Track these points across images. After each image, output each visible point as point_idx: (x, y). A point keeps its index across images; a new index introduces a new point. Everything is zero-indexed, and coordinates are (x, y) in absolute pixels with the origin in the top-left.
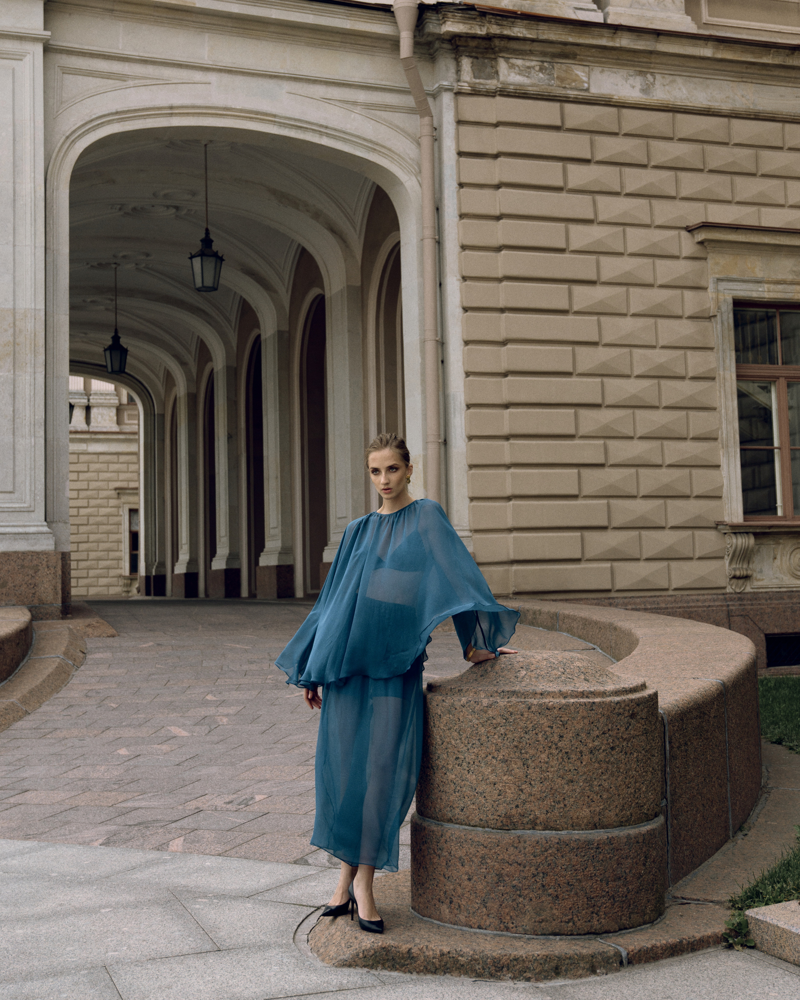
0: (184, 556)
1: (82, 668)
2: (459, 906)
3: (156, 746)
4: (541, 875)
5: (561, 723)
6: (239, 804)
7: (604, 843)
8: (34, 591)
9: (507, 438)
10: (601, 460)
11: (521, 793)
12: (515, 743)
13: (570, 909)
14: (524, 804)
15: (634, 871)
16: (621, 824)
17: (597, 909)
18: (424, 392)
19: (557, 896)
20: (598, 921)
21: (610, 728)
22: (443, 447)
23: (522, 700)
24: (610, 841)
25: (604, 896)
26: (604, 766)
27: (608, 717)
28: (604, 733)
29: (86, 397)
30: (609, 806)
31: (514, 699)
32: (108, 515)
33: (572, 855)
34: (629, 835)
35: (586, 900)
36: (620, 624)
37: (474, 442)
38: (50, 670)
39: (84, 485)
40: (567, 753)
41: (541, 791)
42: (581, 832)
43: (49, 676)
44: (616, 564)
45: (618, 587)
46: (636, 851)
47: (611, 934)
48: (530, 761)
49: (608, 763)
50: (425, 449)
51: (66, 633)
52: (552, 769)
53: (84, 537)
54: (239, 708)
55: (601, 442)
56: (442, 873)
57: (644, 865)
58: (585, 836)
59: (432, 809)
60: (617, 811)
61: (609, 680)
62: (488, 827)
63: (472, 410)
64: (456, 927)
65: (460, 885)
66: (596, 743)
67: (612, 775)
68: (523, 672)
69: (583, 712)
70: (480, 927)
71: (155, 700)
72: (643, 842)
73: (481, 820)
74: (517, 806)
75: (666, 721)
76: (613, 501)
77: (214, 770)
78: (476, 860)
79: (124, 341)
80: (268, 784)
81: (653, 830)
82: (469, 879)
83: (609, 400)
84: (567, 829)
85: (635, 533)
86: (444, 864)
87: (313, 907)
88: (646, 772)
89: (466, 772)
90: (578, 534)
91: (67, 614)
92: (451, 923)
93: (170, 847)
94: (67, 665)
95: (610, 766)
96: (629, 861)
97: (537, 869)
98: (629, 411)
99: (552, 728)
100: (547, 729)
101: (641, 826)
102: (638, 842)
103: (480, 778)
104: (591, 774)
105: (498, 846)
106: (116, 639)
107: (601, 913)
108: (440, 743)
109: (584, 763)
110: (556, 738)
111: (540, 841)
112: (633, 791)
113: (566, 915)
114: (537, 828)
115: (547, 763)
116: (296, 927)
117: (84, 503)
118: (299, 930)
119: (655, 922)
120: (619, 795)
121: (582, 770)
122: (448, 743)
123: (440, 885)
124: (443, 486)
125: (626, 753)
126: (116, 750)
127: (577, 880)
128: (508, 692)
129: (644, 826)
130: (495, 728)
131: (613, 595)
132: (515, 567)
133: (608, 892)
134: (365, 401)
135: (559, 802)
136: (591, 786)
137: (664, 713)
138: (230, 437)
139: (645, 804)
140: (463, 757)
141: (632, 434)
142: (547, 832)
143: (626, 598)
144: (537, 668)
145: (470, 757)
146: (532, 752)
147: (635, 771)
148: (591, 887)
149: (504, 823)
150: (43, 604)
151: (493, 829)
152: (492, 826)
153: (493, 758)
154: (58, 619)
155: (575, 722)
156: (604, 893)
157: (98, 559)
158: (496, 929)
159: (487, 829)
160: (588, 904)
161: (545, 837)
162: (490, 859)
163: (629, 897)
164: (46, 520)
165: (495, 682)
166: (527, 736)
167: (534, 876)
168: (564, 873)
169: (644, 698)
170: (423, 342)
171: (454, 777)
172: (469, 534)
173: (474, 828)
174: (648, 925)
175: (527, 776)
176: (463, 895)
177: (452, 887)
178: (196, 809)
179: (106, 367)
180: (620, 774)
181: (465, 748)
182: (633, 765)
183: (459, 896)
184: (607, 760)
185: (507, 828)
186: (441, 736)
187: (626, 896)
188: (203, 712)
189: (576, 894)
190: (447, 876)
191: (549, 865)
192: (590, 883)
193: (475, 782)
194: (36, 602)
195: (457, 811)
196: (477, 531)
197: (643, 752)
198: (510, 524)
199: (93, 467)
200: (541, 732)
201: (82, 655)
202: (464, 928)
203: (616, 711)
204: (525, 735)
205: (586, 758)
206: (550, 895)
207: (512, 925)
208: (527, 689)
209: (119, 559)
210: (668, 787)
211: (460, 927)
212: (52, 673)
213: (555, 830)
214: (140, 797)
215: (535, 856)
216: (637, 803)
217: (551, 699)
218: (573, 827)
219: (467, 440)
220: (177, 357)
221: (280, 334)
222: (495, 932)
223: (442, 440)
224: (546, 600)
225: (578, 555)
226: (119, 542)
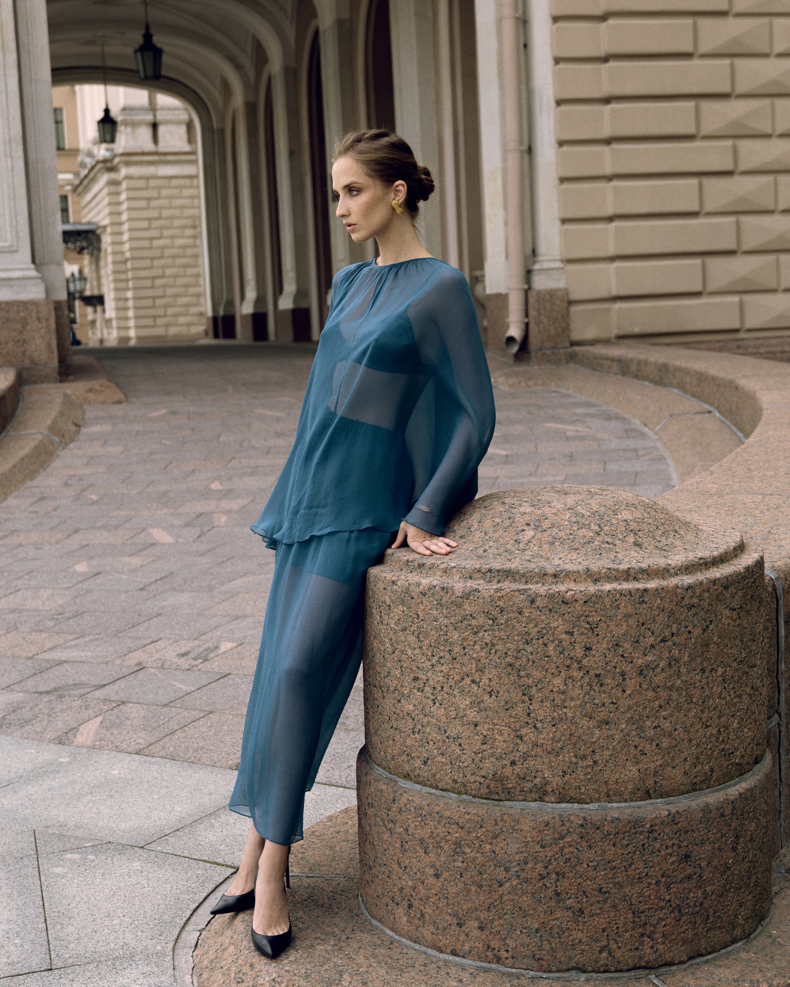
0: (251, 294)
1: (72, 445)
2: (422, 915)
3: (126, 559)
4: (554, 876)
5: (587, 626)
6: (195, 659)
7: (662, 823)
8: (23, 349)
9: (608, 142)
10: (728, 166)
11: (519, 741)
12: (509, 660)
13: (604, 930)
14: (525, 759)
15: (715, 863)
16: (694, 788)
17: (649, 929)
18: (502, 86)
19: (581, 911)
20: (652, 947)
21: (674, 630)
22: (526, 157)
23: (522, 587)
24: (673, 819)
25: (662, 908)
26: (663, 694)
27: (672, 613)
28: (663, 640)
29: (151, 113)
30: (673, 759)
31: (508, 586)
32: (184, 247)
33: (606, 845)
34: (707, 805)
35: (630, 915)
36: (742, 382)
37: (565, 148)
38: (27, 450)
39: (155, 214)
40: (598, 676)
41: (553, 739)
42: (623, 805)
43: (22, 459)
44: (747, 298)
45: (749, 324)
46: (720, 830)
47: (674, 968)
48: (534, 690)
49: (670, 689)
50: (504, 160)
51: (59, 400)
52: (573, 704)
53: (158, 272)
54: (246, 502)
55: (729, 143)
56: (395, 858)
57: (734, 849)
58: (629, 811)
59: (382, 753)
60: (687, 767)
61: (678, 543)
62: (466, 794)
63: (563, 108)
64: (417, 947)
65: (423, 883)
66: (649, 658)
67: (678, 708)
68: (530, 533)
69: (625, 607)
70: (454, 953)
71: (147, 490)
72: (733, 814)
73: (455, 781)
74: (513, 763)
75: (780, 591)
76: (744, 219)
77: (184, 598)
78: (446, 847)
79: (158, 40)
80: (245, 623)
81: (751, 790)
82: (437, 876)
83: (741, 89)
84: (598, 800)
85: (771, 258)
86: (398, 845)
87: (231, 867)
88: (740, 696)
89: (430, 703)
90: (697, 261)
91: (68, 375)
92: (411, 939)
93: (78, 736)
94: (52, 442)
95: (675, 695)
96: (708, 847)
97: (546, 867)
98: (766, 102)
99: (572, 634)
100: (564, 636)
101: (729, 786)
102: (723, 815)
103: (453, 714)
104: (640, 709)
105: (481, 827)
106: (123, 405)
107: (657, 935)
108: (390, 650)
109: (628, 692)
110: (579, 652)
111: (552, 822)
112: (715, 731)
113: (597, 941)
114: (547, 798)
115: (564, 692)
116: (189, 913)
117: (156, 233)
118: (193, 918)
119: (752, 937)
120: (690, 741)
121: (623, 703)
122: (402, 652)
123: (393, 877)
124: (527, 206)
125: (703, 671)
126: (74, 564)
127: (615, 884)
128: (499, 571)
129: (735, 785)
130: (476, 633)
131: (742, 335)
132: (618, 305)
133: (669, 901)
134: (438, 102)
135: (584, 757)
136: (641, 728)
137: (777, 579)
138: (293, 153)
139: (736, 749)
140: (424, 677)
141: (769, 131)
142: (564, 805)
143: (758, 339)
144: (553, 526)
145: (436, 678)
146: (537, 674)
147: (720, 697)
148: (641, 894)
149: (493, 789)
150: (36, 364)
151: (474, 797)
152: (473, 793)
153: (473, 681)
154: (56, 382)
155: (612, 625)
156: (662, 904)
157: (177, 296)
158: (480, 959)
159: (464, 797)
160: (634, 922)
161: (560, 816)
162: (470, 847)
163: (706, 905)
164: (34, 262)
165: (480, 551)
166: (529, 649)
167: (542, 877)
168: (592, 873)
169: (737, 574)
170: (499, 21)
171: (411, 707)
172: (558, 265)
173: (445, 794)
174: (740, 944)
175: (529, 715)
176: (428, 898)
177: (410, 883)
178: (137, 664)
179: (137, 71)
180: (692, 706)
181: (428, 664)
182: (715, 688)
183: (421, 899)
184: (669, 684)
185: (497, 797)
186: (391, 639)
187: (701, 904)
188: (200, 507)
189: (615, 906)
190: (403, 865)
191: (568, 860)
192: (637, 889)
193: (444, 719)
194: (27, 363)
195: (418, 763)
196: (570, 261)
197: (735, 664)
198: (611, 251)
199: (165, 192)
200: (553, 641)
201: (73, 428)
202: (430, 951)
203: (686, 601)
204: (526, 647)
205: (631, 685)
206: (568, 908)
207: (505, 955)
208: (532, 566)
209: (198, 295)
210: (783, 695)
211: (423, 948)
212: (27, 456)
213: (579, 802)
214: (73, 643)
215: (542, 847)
216: (723, 750)
217: (572, 586)
218: (609, 798)
219: (556, 146)
220: (231, 59)
221: (340, 23)
222: (479, 964)
223: (525, 147)
224: (657, 344)
225: (698, 287)
226: (197, 276)
